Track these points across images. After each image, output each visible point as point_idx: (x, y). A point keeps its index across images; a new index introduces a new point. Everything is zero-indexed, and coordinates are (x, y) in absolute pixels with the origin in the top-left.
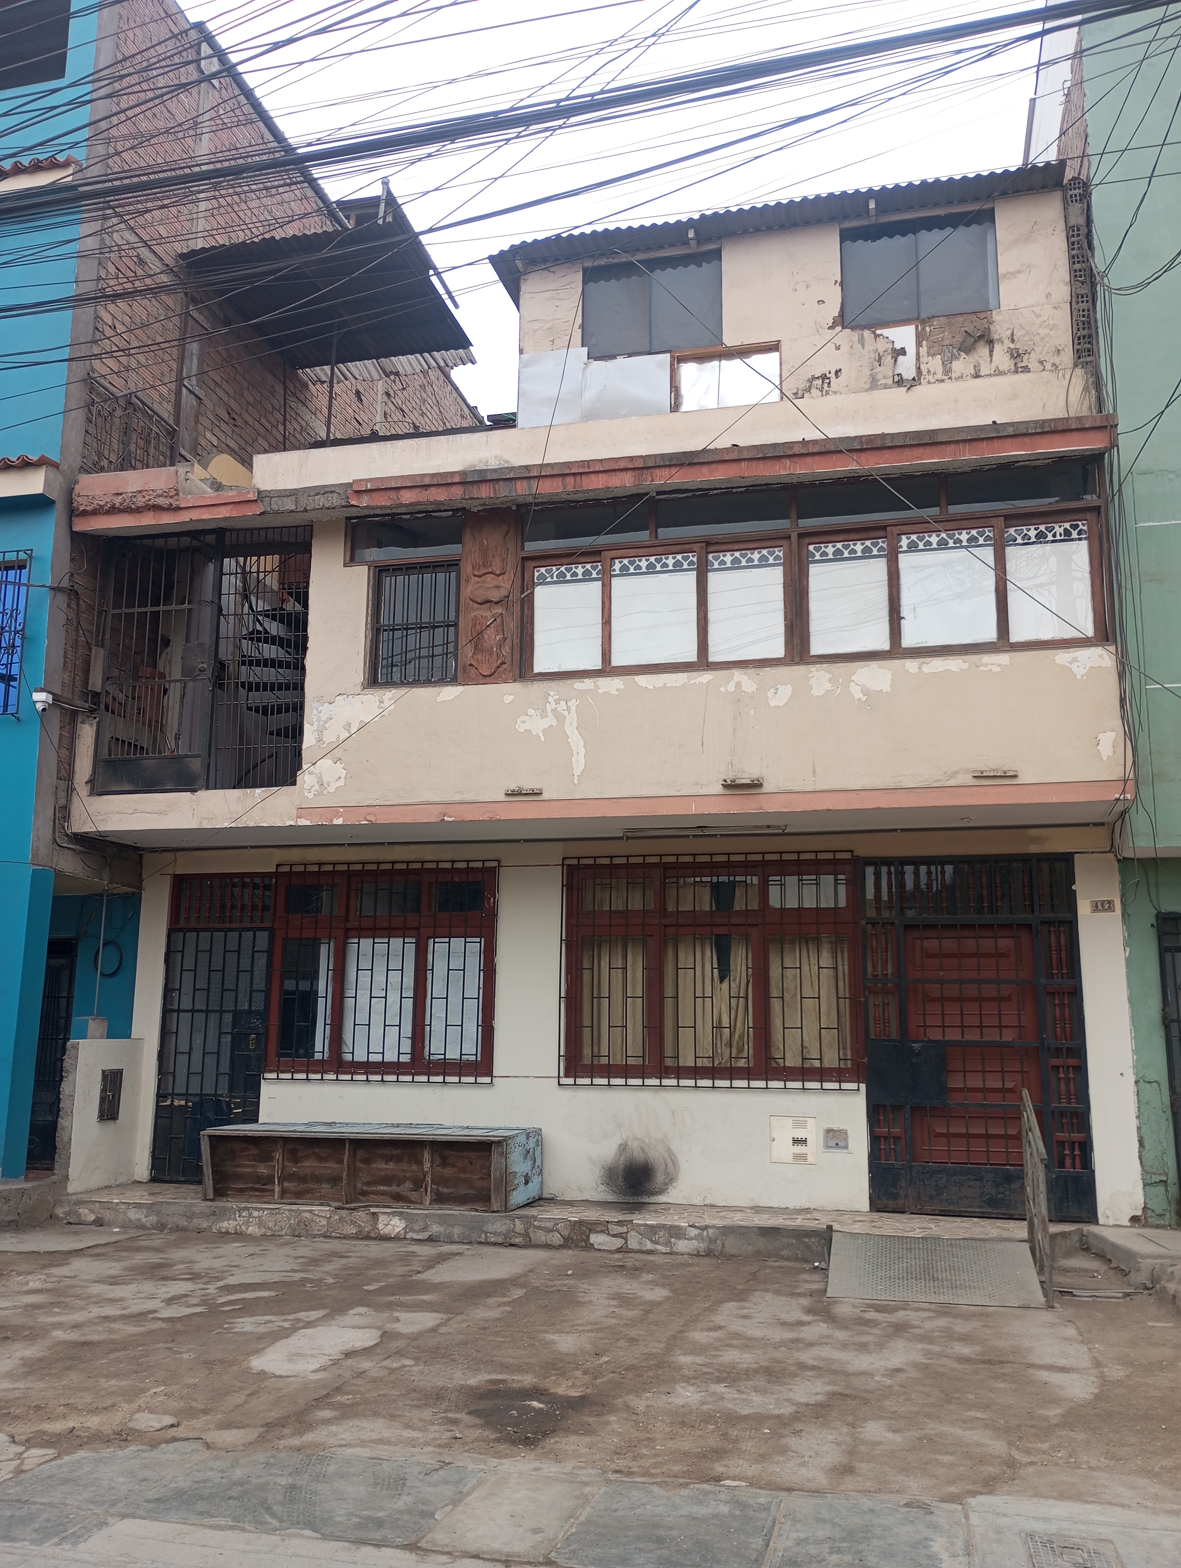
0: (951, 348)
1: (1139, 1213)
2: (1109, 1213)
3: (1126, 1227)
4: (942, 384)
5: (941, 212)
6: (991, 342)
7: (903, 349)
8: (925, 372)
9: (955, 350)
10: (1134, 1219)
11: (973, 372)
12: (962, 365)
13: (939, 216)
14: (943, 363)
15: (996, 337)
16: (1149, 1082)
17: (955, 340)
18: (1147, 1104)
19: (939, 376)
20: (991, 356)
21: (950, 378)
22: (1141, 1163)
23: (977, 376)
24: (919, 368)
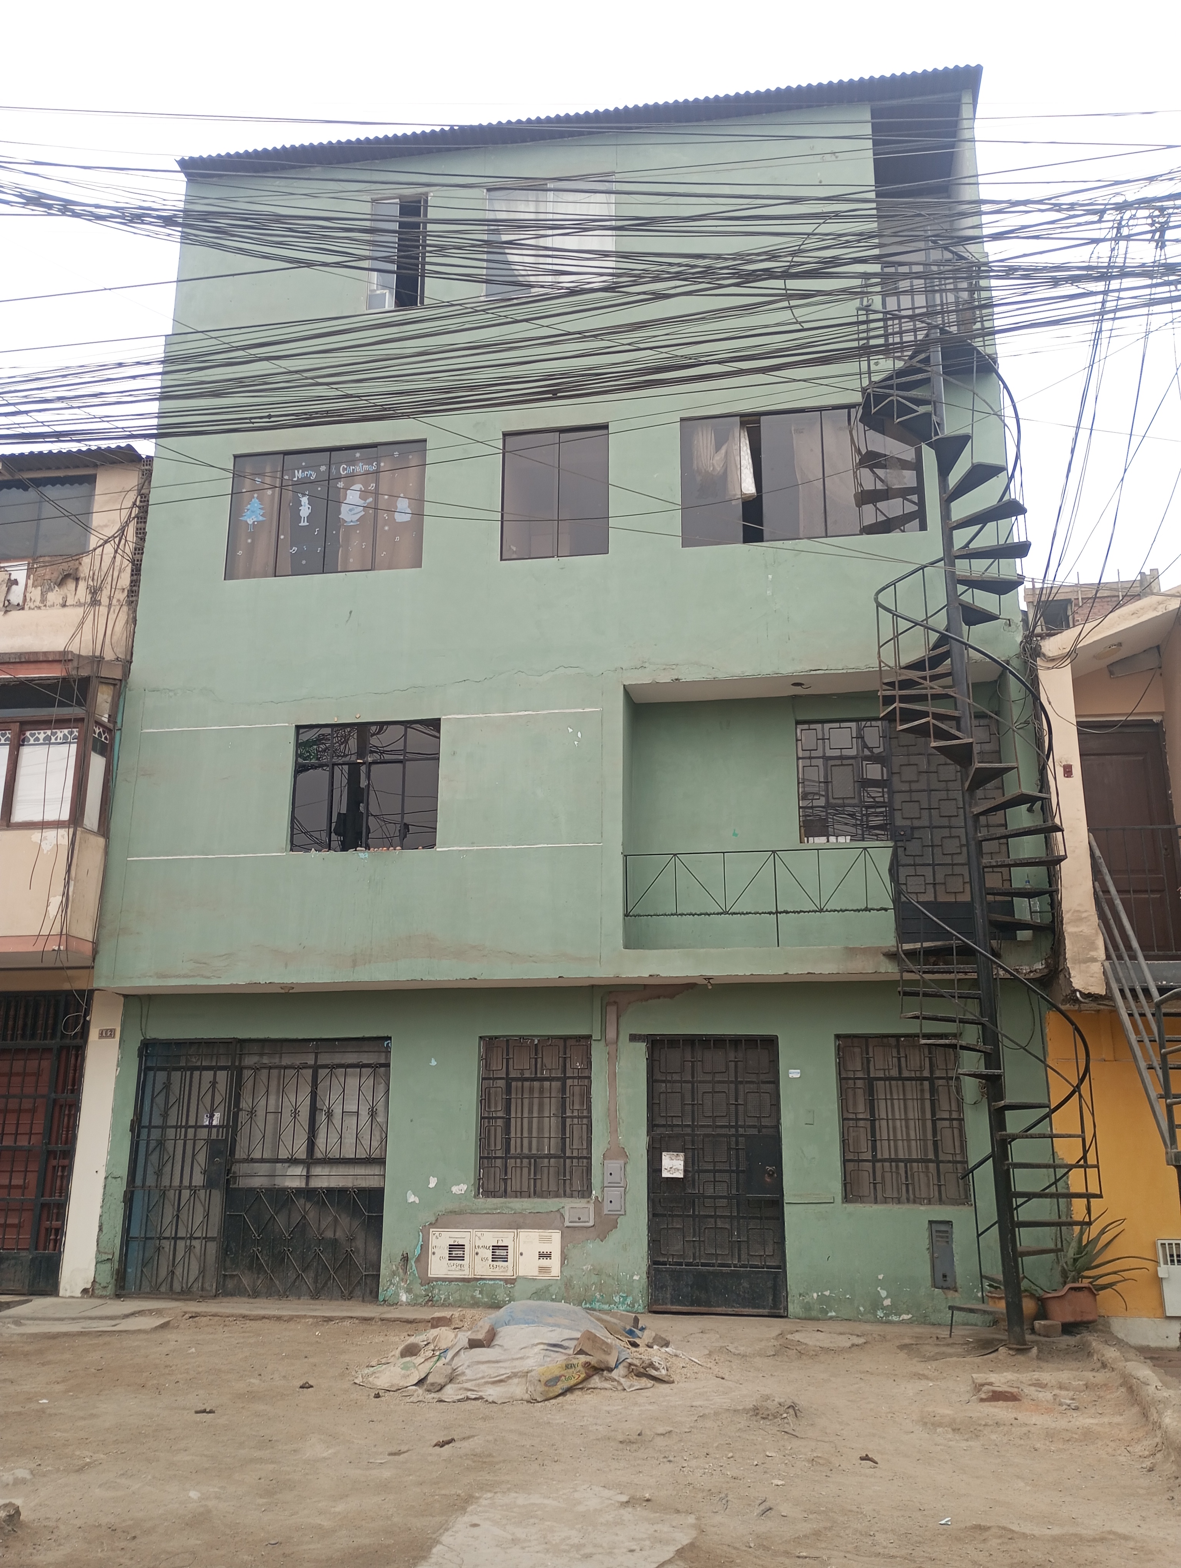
0: (49, 582)
1: (89, 1286)
2: (68, 1287)
3: (78, 1298)
4: (39, 611)
5: (61, 474)
6: (77, 580)
7: (16, 580)
8: (28, 599)
9: (52, 584)
10: (85, 1291)
11: (61, 602)
12: (54, 596)
13: (60, 477)
14: (42, 593)
15: (82, 575)
16: (116, 1178)
17: (53, 576)
18: (111, 1196)
19: (38, 603)
20: (76, 590)
21: (45, 606)
22: (98, 1244)
23: (64, 605)
24: (25, 596)
